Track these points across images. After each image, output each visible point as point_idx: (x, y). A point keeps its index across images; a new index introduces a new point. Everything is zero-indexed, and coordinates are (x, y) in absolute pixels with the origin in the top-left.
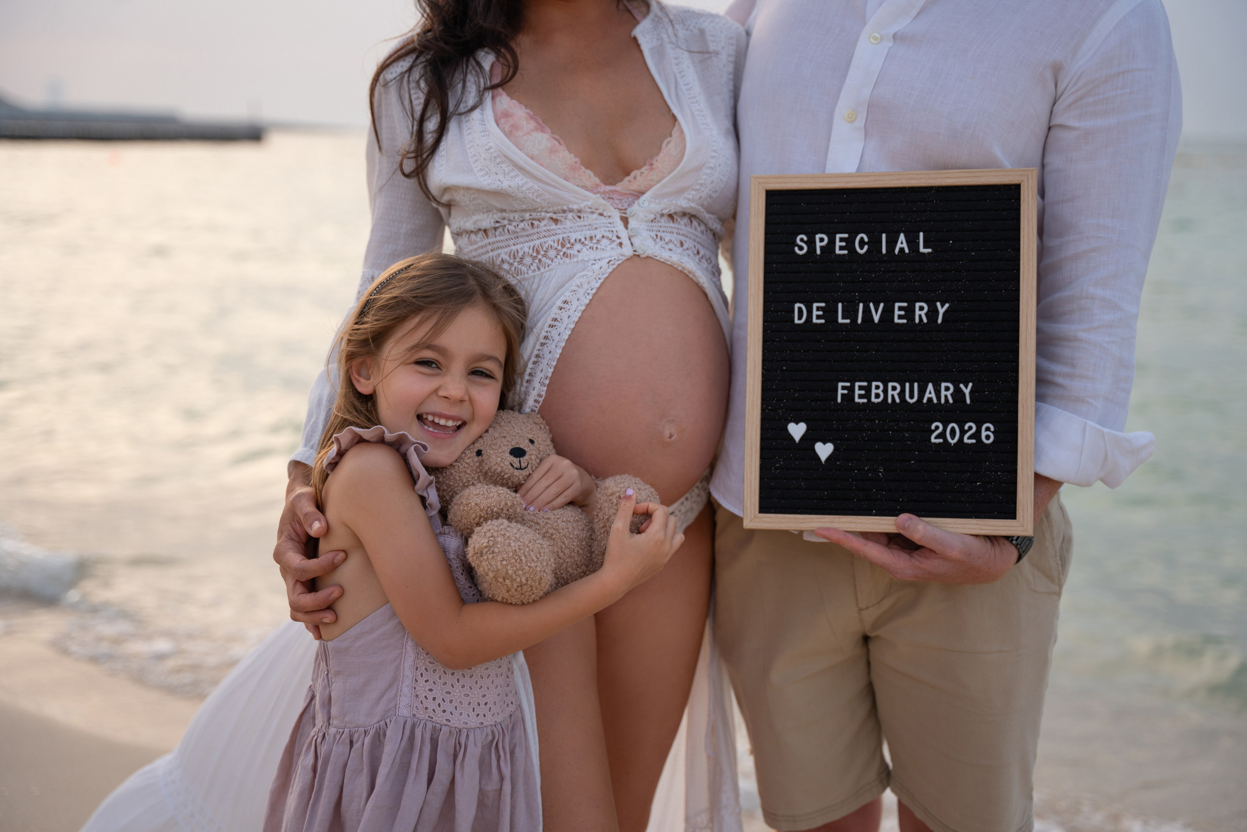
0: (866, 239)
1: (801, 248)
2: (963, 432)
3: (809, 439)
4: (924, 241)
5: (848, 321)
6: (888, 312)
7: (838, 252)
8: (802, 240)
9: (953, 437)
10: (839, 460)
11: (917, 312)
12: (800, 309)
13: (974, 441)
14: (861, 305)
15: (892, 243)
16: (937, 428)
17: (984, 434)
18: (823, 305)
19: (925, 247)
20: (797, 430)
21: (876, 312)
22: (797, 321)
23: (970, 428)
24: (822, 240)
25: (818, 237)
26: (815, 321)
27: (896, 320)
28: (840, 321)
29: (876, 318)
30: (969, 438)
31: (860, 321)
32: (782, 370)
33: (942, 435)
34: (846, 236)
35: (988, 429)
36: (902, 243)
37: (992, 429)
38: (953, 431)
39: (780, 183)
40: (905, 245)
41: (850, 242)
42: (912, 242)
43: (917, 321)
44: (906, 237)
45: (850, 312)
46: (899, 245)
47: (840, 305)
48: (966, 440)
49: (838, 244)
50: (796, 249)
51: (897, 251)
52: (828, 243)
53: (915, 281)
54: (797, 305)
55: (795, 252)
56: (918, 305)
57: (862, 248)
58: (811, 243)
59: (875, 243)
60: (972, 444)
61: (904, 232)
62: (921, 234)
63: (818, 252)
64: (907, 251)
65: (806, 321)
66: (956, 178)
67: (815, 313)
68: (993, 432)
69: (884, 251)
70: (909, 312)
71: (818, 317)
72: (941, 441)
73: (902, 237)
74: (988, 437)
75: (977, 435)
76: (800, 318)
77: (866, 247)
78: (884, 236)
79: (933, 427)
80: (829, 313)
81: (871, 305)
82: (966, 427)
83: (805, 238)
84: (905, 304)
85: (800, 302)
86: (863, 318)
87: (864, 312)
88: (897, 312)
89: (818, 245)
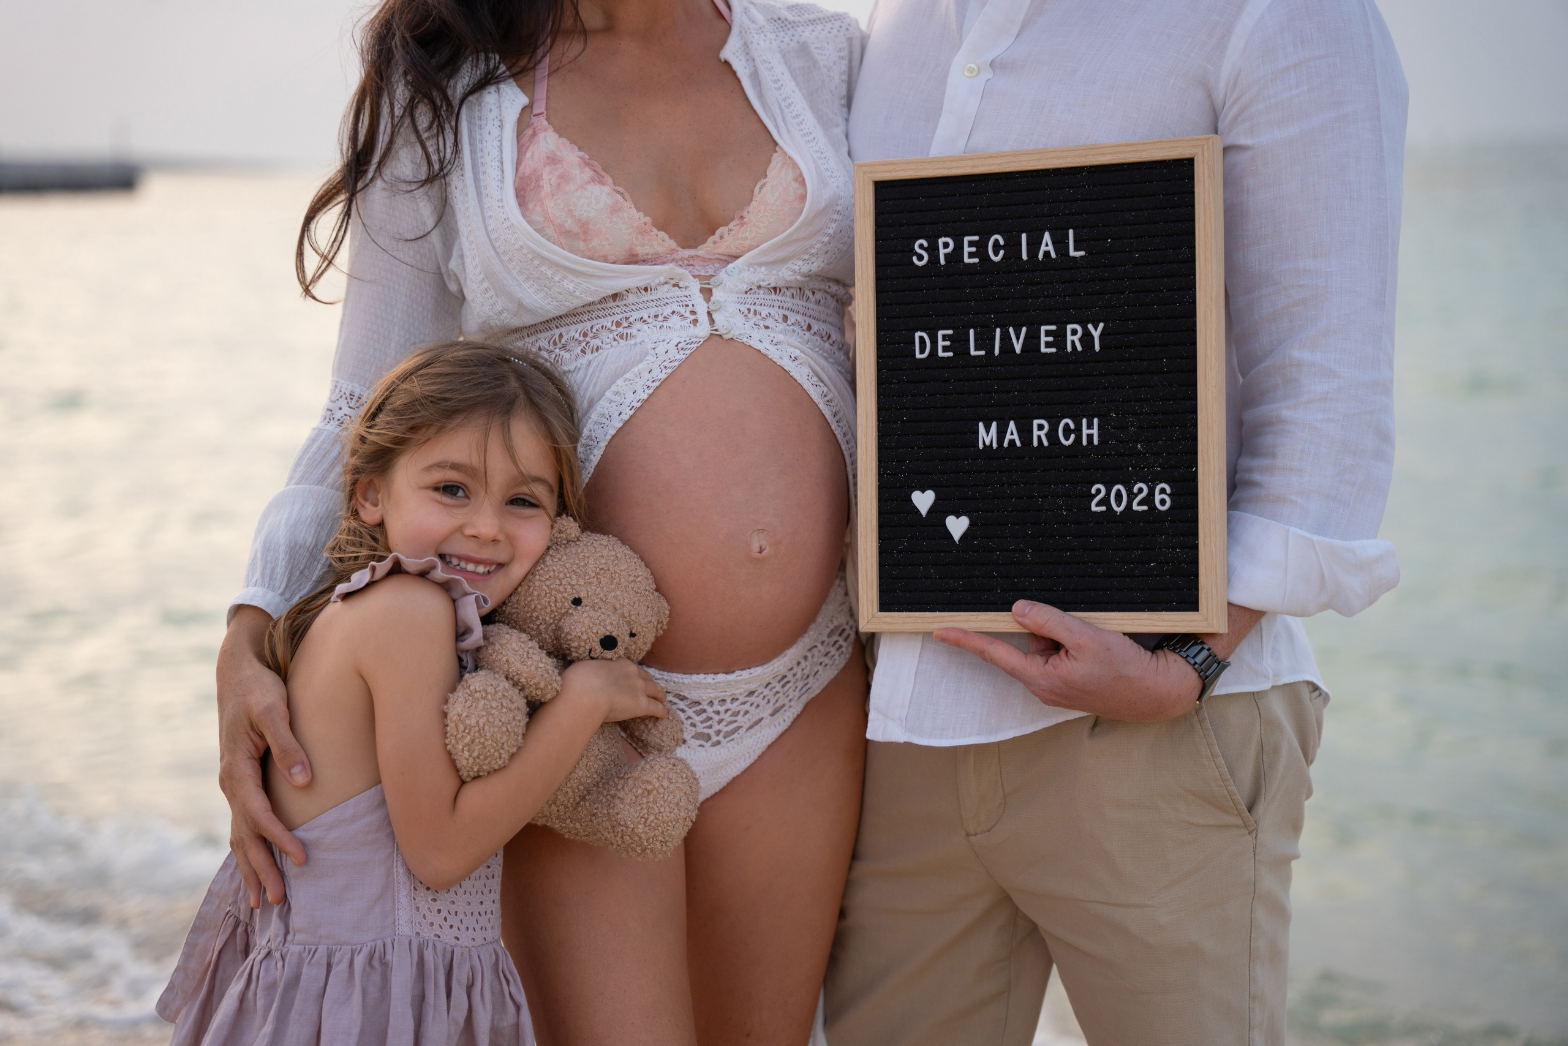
0: (1002, 242)
1: (921, 258)
2: (1131, 496)
3: (939, 511)
4: (1075, 241)
5: (982, 353)
6: (1032, 339)
7: (967, 260)
8: (921, 246)
9: (1119, 504)
10: (976, 539)
11: (1069, 337)
12: (922, 339)
13: (1145, 508)
14: (998, 331)
15: (1034, 245)
16: (1099, 491)
17: (1158, 497)
18: (950, 332)
19: (1076, 249)
20: (923, 500)
21: (1018, 339)
22: (918, 356)
23: (1141, 490)
24: (946, 245)
25: (941, 241)
26: (941, 354)
27: (1043, 349)
28: (973, 352)
29: (1018, 348)
30: (1139, 504)
31: (997, 352)
32: (903, 422)
33: (1105, 501)
34: (976, 238)
35: (1163, 491)
36: (1047, 245)
37: (1168, 491)
38: (1119, 495)
39: (890, 171)
40: (1051, 248)
41: (981, 246)
42: (1060, 243)
43: (1069, 349)
44: (1051, 236)
45: (984, 342)
46: (1043, 248)
47: (972, 331)
48: (1135, 507)
49: (967, 249)
50: (915, 259)
51: (1041, 256)
52: (955, 249)
53: (1065, 296)
54: (918, 334)
55: (914, 264)
56: (1069, 327)
57: (996, 254)
58: (933, 250)
59: (1012, 246)
60: (1143, 511)
61: (1050, 230)
62: (1071, 232)
63: (943, 262)
64: (1053, 255)
65: (930, 355)
66: (1111, 154)
67: (941, 343)
68: (1169, 495)
69: (1025, 257)
70: (1059, 338)
71: (945, 349)
72: (1104, 508)
73: (1047, 237)
74: (1163, 502)
75: (1149, 500)
76: (922, 351)
77: (1002, 252)
78: (1024, 236)
79: (1093, 491)
80: (958, 343)
81: (1011, 330)
82: (1135, 490)
83: (925, 244)
84: (1053, 328)
85: (921, 330)
86: (1000, 348)
87: (1001, 339)
88: (1044, 339)
89: (942, 251)
